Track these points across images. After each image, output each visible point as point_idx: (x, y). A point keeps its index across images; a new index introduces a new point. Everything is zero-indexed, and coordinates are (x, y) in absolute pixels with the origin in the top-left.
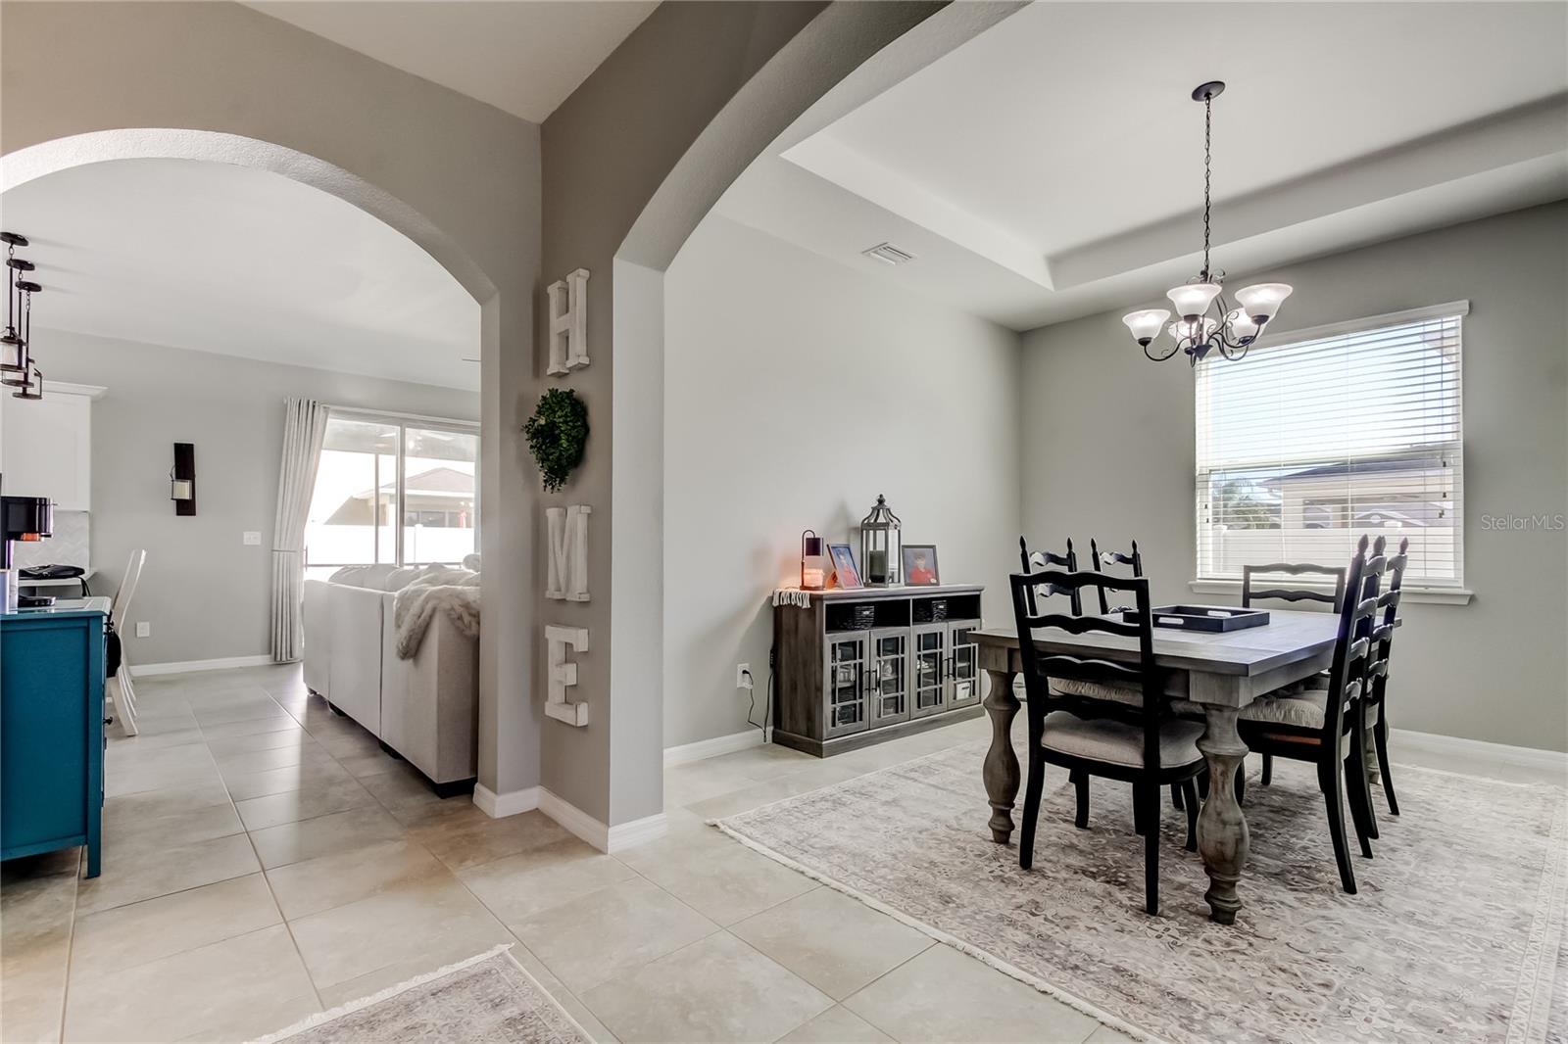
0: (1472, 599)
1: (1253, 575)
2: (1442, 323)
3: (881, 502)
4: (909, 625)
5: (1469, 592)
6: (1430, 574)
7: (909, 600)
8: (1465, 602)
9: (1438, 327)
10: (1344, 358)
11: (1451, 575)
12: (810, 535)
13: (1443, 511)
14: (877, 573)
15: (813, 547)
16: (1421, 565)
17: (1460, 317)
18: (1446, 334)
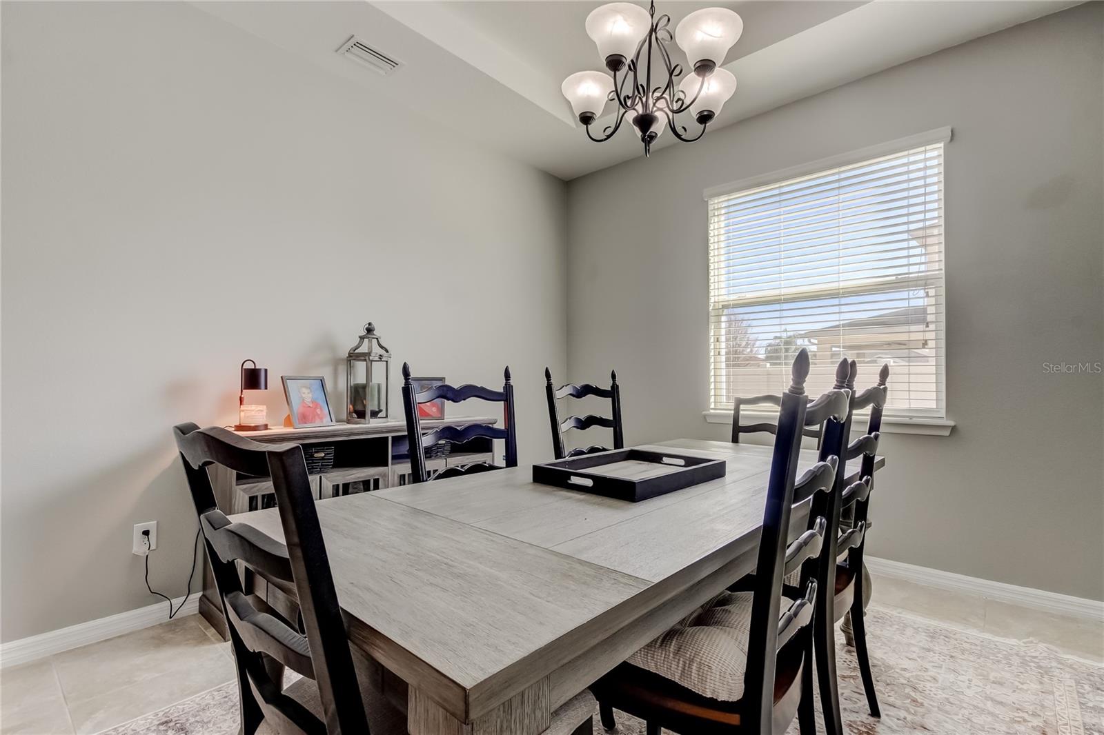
0: (954, 429)
1: (742, 407)
2: (926, 151)
3: (370, 330)
4: (387, 465)
5: (952, 423)
6: (914, 405)
7: (388, 437)
8: (947, 433)
9: (921, 157)
10: (836, 192)
11: (933, 405)
12: (249, 366)
13: (926, 341)
14: (359, 408)
15: (252, 379)
16: (906, 395)
17: (942, 145)
18: (929, 163)
